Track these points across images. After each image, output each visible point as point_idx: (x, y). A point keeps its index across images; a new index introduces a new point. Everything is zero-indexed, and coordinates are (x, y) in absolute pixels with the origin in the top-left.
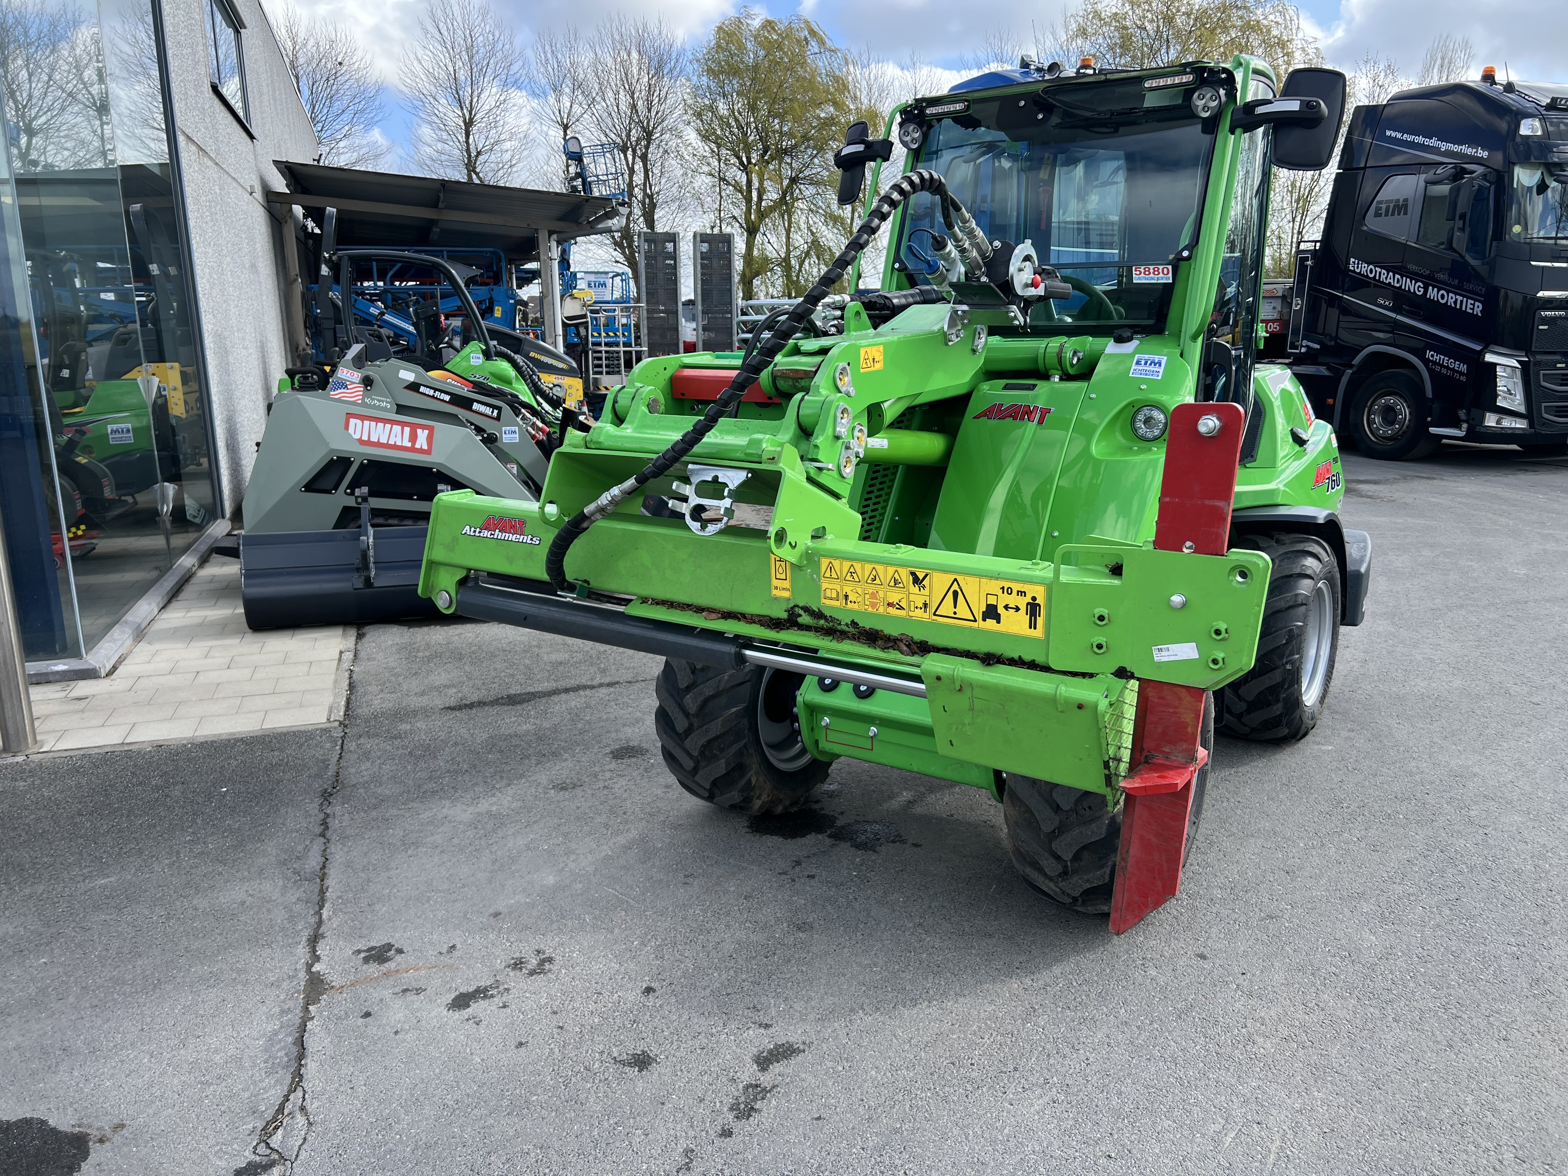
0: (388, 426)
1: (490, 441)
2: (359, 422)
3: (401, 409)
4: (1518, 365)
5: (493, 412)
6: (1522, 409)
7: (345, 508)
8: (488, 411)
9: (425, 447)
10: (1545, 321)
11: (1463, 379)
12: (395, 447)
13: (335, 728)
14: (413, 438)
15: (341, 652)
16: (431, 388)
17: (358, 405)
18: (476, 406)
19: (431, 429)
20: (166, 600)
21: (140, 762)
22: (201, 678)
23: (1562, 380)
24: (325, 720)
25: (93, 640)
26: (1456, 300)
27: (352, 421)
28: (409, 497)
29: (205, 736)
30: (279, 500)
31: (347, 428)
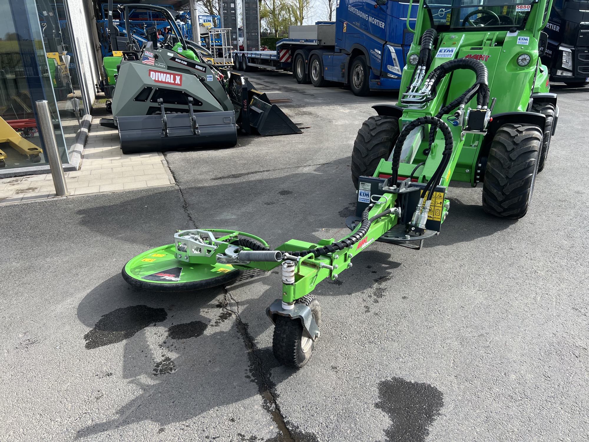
0: (165, 75)
1: (202, 81)
2: (154, 73)
3: (169, 68)
4: (571, 51)
5: (203, 69)
6: (571, 69)
7: (150, 107)
8: (201, 68)
9: (179, 83)
10: (582, 34)
11: (550, 57)
12: (168, 83)
13: (175, 186)
14: (175, 79)
15: (161, 161)
16: (180, 59)
17: (153, 66)
18: (197, 67)
19: (181, 76)
22: (114, 170)
23: (586, 57)
24: (169, 184)
26: (550, 25)
27: (152, 73)
28: (173, 103)
29: (129, 189)
30: (126, 104)
31: (150, 75)
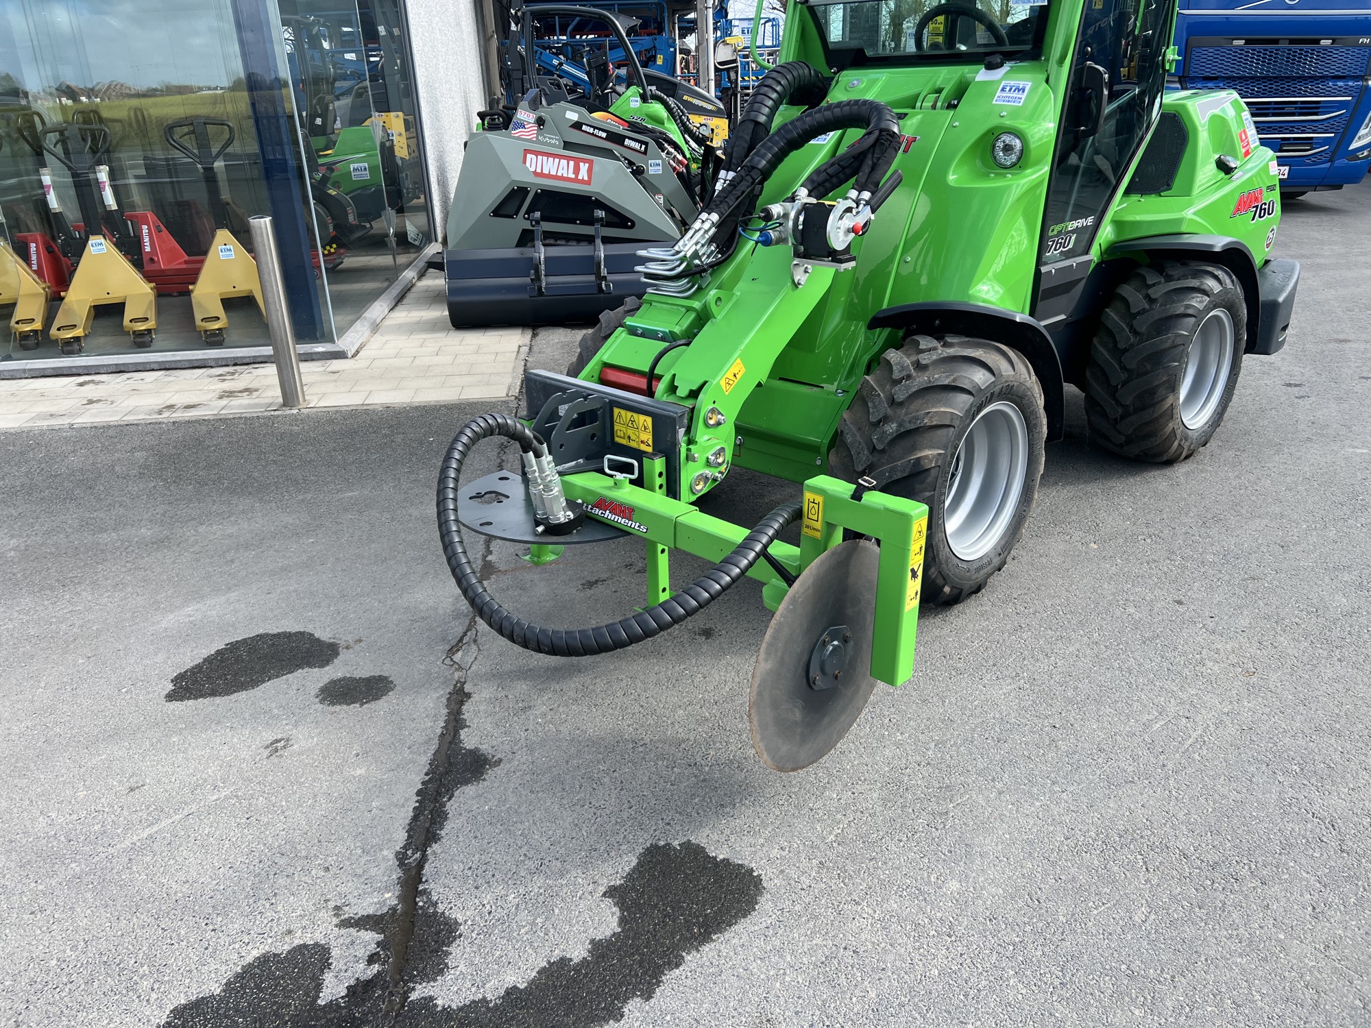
0: (557, 160)
1: (638, 172)
2: (534, 157)
3: (568, 145)
5: (641, 147)
7: (523, 230)
8: (636, 146)
9: (586, 178)
12: (562, 178)
13: (512, 401)
14: (577, 170)
15: (520, 346)
16: (591, 126)
17: (533, 142)
18: (627, 142)
19: (591, 162)
20: (393, 304)
21: (375, 418)
22: (417, 362)
24: (505, 395)
25: (342, 331)
27: (529, 156)
28: (572, 221)
29: (419, 402)
30: (474, 224)
31: (525, 162)
